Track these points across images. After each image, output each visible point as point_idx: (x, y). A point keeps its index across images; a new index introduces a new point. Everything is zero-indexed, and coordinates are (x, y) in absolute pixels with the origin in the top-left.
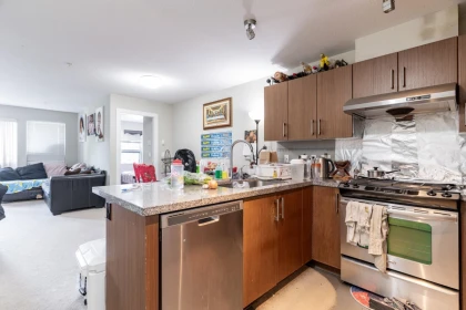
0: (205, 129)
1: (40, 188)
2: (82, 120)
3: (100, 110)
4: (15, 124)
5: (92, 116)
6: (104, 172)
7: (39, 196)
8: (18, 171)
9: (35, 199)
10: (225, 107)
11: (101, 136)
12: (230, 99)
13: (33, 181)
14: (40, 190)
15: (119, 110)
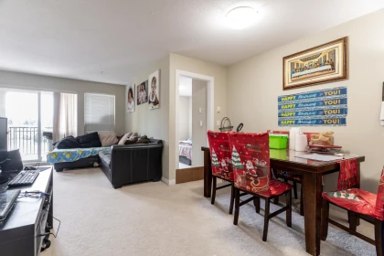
0: (285, 88)
1: (98, 156)
2: (131, 90)
3: (156, 74)
4: (76, 96)
5: (144, 84)
6: (161, 142)
7: (96, 164)
8: (78, 138)
9: (92, 166)
10: (333, 53)
11: (156, 103)
12: (345, 40)
13: (90, 150)
14: (97, 159)
15: (178, 72)
